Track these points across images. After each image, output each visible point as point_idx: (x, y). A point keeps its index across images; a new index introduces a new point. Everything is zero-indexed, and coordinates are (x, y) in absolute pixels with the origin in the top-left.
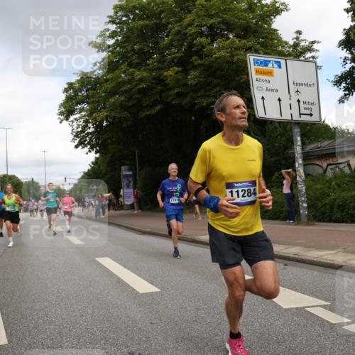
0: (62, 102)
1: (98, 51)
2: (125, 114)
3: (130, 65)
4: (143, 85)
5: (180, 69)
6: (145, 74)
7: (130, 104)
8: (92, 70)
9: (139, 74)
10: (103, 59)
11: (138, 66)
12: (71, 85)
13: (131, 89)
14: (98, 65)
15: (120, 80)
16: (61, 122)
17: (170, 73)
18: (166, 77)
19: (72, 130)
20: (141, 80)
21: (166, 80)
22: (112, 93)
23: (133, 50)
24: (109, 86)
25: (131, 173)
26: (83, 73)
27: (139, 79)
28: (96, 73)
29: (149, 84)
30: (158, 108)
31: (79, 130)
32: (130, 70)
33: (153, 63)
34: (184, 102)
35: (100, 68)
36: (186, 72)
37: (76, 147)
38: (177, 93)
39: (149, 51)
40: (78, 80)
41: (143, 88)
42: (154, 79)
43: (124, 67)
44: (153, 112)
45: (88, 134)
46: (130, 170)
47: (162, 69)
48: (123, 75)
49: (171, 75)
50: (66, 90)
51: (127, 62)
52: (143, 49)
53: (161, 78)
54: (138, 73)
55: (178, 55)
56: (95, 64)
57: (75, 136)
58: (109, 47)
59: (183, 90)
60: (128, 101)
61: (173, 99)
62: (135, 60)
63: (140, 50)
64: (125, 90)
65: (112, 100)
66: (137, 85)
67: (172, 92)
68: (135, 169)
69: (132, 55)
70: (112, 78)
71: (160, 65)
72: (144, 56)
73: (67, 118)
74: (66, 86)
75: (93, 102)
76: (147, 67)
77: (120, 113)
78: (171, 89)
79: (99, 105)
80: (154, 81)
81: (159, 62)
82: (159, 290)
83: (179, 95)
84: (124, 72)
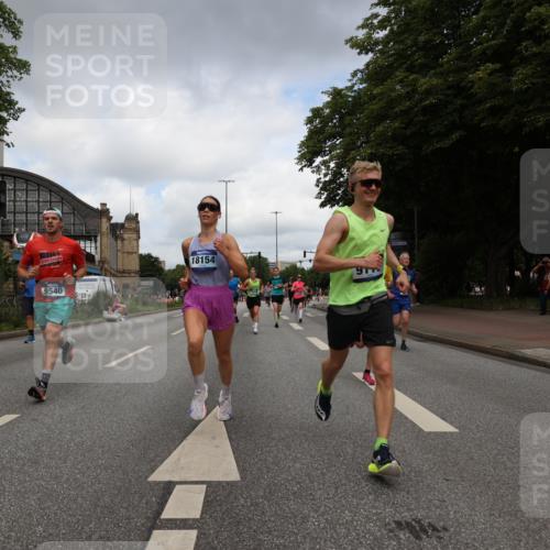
0: (303, 139)
1: (359, 54)
2: (400, 149)
3: (410, 69)
4: (432, 100)
5: (498, 66)
6: (435, 81)
7: (408, 132)
8: (349, 84)
9: (424, 82)
10: (368, 65)
11: (423, 69)
12: (316, 112)
13: (410, 108)
14: (359, 75)
15: (393, 94)
16: (301, 169)
17: (480, 74)
18: (472, 82)
19: (318, 180)
20: (428, 92)
21: (472, 87)
22: (380, 118)
23: (415, 43)
24: (375, 107)
25: (405, 243)
26: (335, 89)
27: (426, 89)
28: (356, 88)
29: (441, 97)
30: (455, 136)
31: (327, 179)
32: (411, 77)
33: (448, 62)
34: (502, 122)
35: (362, 81)
36: (507, 70)
37: (323, 205)
38: (491, 108)
39: (442, 42)
40: (328, 103)
41: (432, 105)
42: (449, 88)
43: (400, 74)
44: (446, 143)
45: (340, 185)
46: (403, 239)
47: (465, 69)
48: (398, 87)
49: (480, 79)
50: (309, 121)
51: (405, 66)
52: (431, 41)
53: (463, 84)
54: (423, 80)
55: (493, 42)
56: (354, 74)
57: (321, 189)
58: (377, 43)
59: (502, 101)
60: (405, 128)
61: (483, 120)
62: (419, 59)
63: (426, 42)
64: (401, 111)
65: (380, 129)
66: (421, 100)
67: (482, 107)
68: (413, 238)
69: (413, 53)
70: (382, 94)
71: (462, 64)
72: (434, 51)
73: (310, 162)
74: (310, 114)
75: (350, 134)
76: (438, 70)
77: (391, 148)
78: (480, 102)
79: (358, 138)
80: (449, 92)
81: (459, 58)
82: (457, 430)
83: (494, 111)
84: (401, 81)
